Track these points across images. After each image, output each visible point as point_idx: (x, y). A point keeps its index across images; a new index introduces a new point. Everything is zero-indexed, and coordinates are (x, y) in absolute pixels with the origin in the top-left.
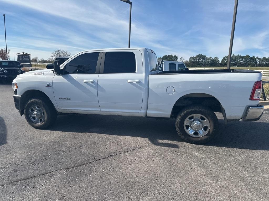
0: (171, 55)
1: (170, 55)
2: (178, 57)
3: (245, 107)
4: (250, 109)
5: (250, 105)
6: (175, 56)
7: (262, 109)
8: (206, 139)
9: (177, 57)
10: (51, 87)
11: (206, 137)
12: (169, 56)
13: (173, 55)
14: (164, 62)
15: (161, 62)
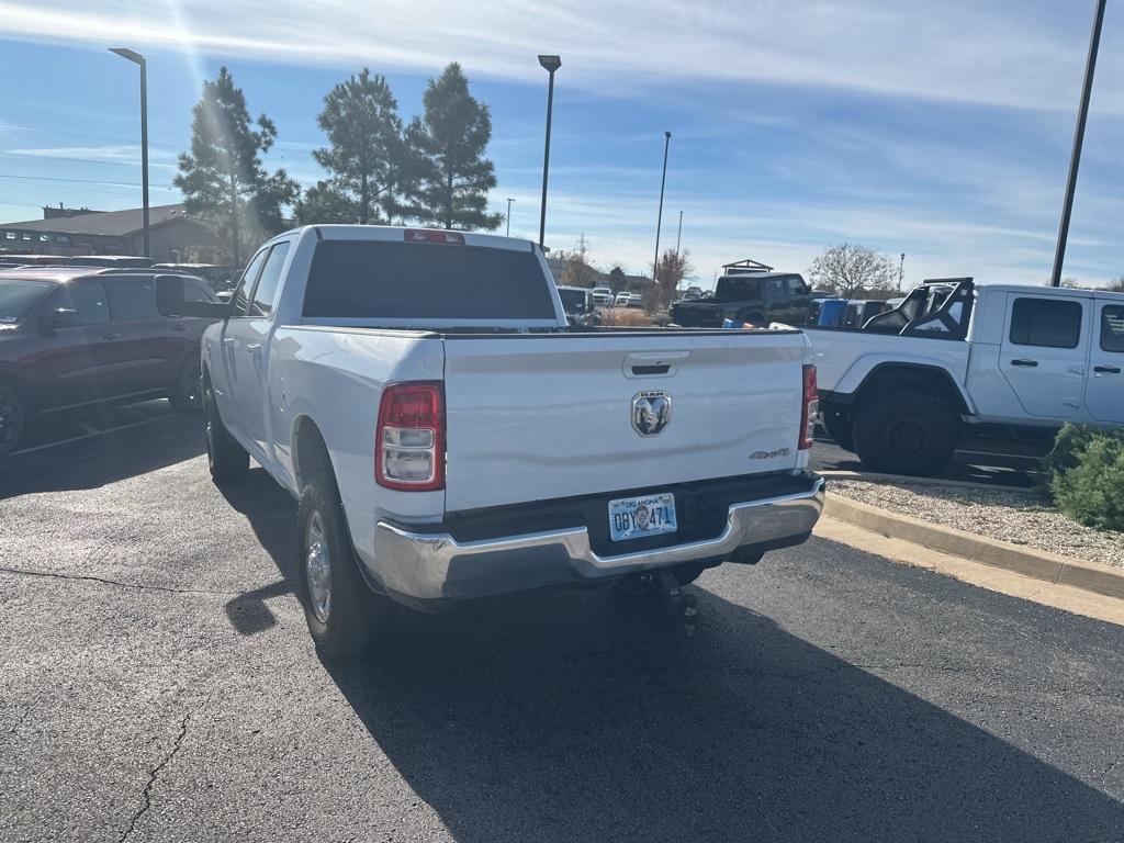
14: (975, 292)
15: (955, 288)
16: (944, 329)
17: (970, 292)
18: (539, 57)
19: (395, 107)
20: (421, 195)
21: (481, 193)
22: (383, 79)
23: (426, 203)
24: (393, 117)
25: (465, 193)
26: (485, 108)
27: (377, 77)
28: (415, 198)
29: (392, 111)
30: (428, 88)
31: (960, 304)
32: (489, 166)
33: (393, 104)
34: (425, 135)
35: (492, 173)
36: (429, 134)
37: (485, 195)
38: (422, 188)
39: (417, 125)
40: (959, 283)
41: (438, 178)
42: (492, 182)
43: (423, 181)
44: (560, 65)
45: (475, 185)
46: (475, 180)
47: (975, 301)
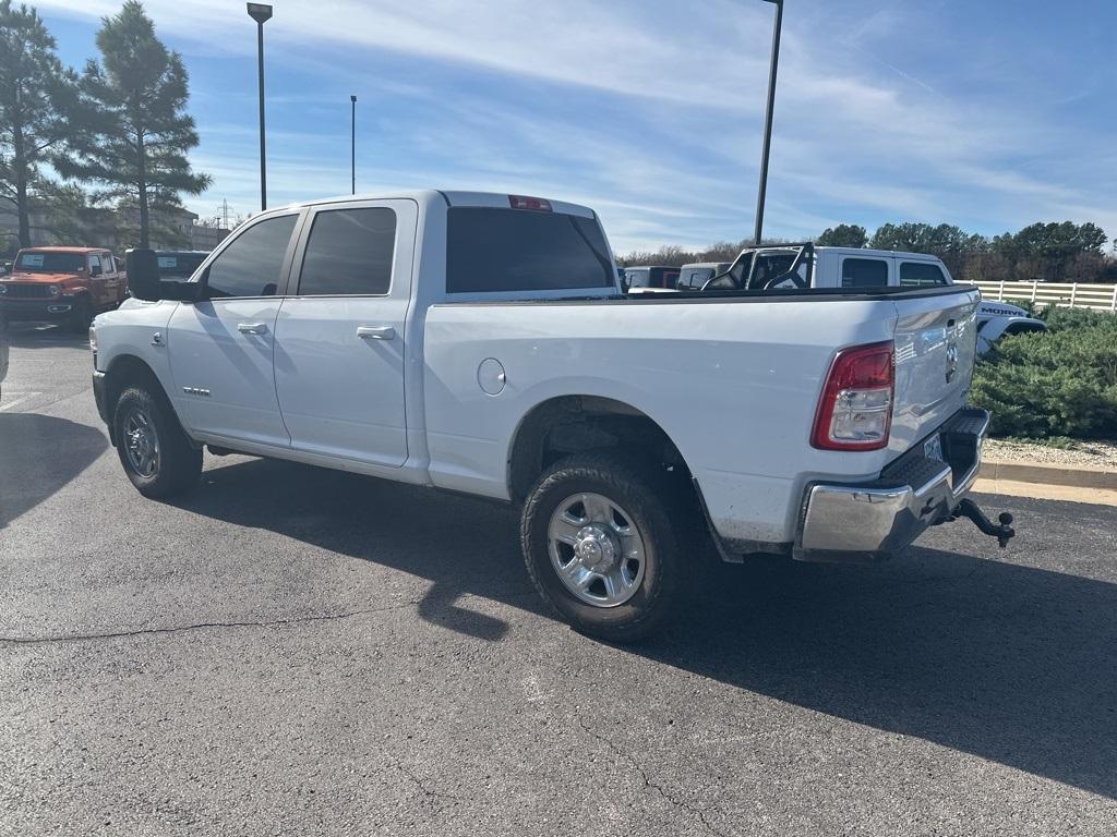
0: (1068, 225)
1: (1061, 222)
2: (1106, 233)
3: (790, 483)
4: (817, 492)
5: (819, 474)
6: (1089, 227)
7: (892, 500)
8: (627, 622)
9: (1100, 231)
10: (163, 346)
11: (629, 609)
12: (1053, 226)
13: (1079, 223)
14: (815, 256)
15: (800, 251)
16: (795, 287)
17: (811, 255)
18: (249, 5)
19: (53, 47)
20: (99, 152)
21: (180, 152)
22: (34, 11)
23: (106, 162)
24: (51, 58)
25: (158, 151)
26: (176, 56)
27: (24, 8)
28: (92, 157)
29: (48, 50)
30: (103, 28)
31: (805, 265)
32: (189, 122)
33: (51, 43)
34: (104, 83)
35: (194, 130)
36: (109, 82)
37: (184, 154)
38: (101, 144)
39: (93, 70)
40: (802, 248)
41: (122, 134)
42: (193, 140)
43: (100, 136)
44: (271, 16)
45: (170, 143)
46: (171, 137)
47: (815, 262)
